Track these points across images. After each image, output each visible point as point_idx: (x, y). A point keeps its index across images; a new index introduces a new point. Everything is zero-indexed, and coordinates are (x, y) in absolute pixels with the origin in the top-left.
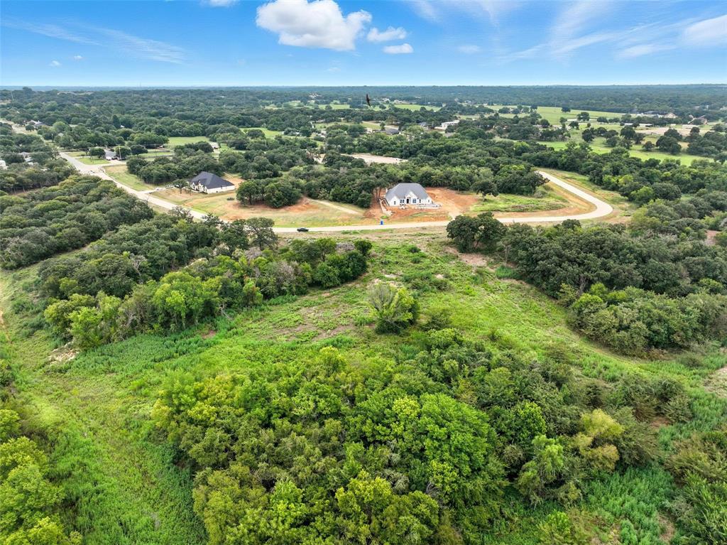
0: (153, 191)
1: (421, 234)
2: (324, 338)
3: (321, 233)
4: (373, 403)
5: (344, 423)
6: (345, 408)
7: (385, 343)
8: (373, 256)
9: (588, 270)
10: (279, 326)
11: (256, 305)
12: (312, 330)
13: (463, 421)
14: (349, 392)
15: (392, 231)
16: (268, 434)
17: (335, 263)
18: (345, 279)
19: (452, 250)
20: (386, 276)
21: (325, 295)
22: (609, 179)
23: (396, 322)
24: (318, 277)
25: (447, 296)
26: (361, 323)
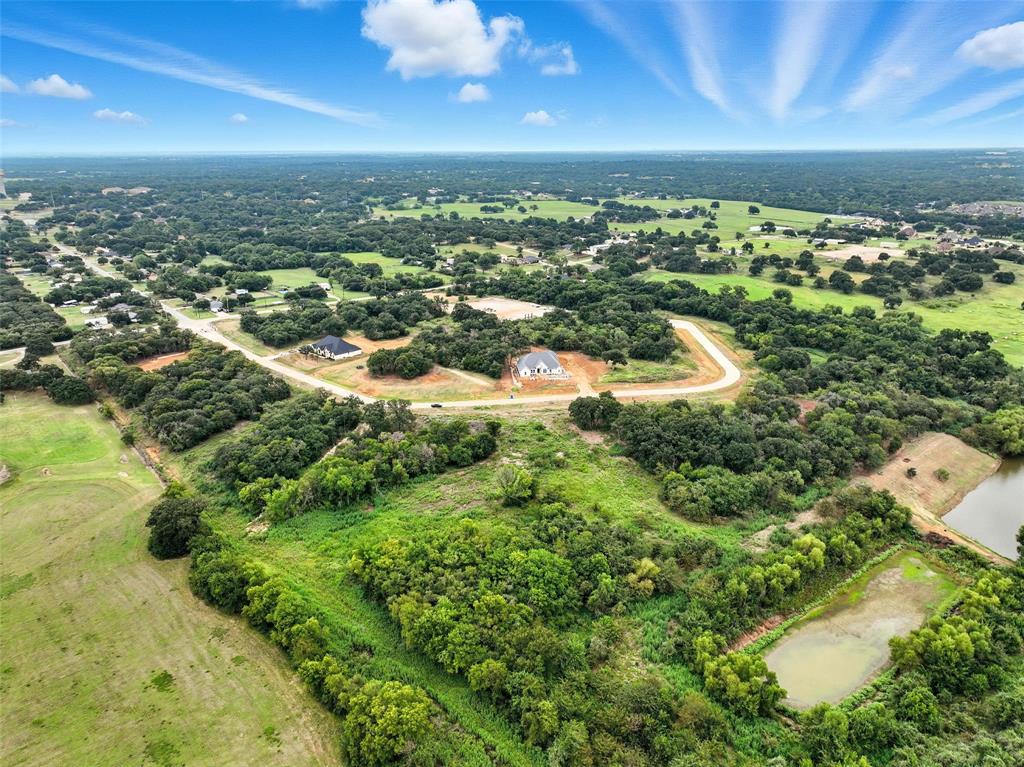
0: (276, 357)
1: (547, 410)
2: (460, 511)
3: (454, 409)
4: (497, 555)
5: (478, 569)
6: (478, 559)
7: (508, 514)
8: (503, 434)
9: (681, 450)
10: (424, 501)
11: (403, 483)
12: (451, 504)
13: (554, 565)
14: (481, 549)
15: (521, 406)
16: (429, 576)
17: (467, 445)
18: (477, 458)
19: (574, 427)
20: (514, 454)
21: (460, 473)
22: (751, 338)
23: (519, 498)
24: (454, 457)
25: (564, 474)
26: (489, 499)
